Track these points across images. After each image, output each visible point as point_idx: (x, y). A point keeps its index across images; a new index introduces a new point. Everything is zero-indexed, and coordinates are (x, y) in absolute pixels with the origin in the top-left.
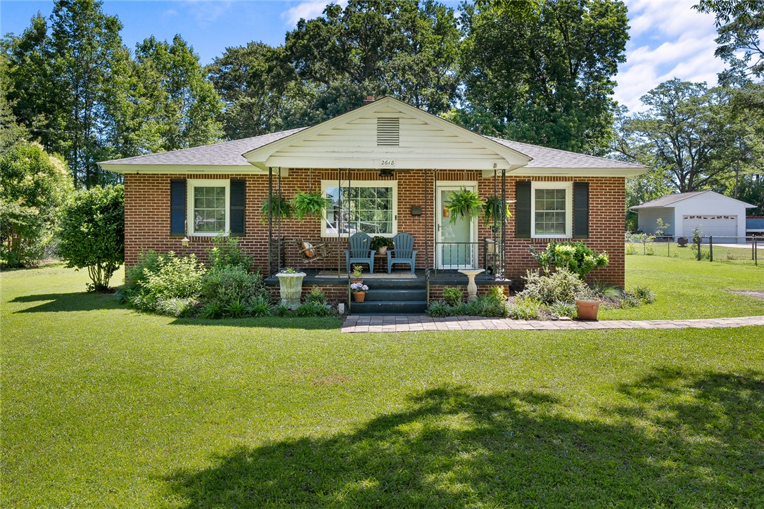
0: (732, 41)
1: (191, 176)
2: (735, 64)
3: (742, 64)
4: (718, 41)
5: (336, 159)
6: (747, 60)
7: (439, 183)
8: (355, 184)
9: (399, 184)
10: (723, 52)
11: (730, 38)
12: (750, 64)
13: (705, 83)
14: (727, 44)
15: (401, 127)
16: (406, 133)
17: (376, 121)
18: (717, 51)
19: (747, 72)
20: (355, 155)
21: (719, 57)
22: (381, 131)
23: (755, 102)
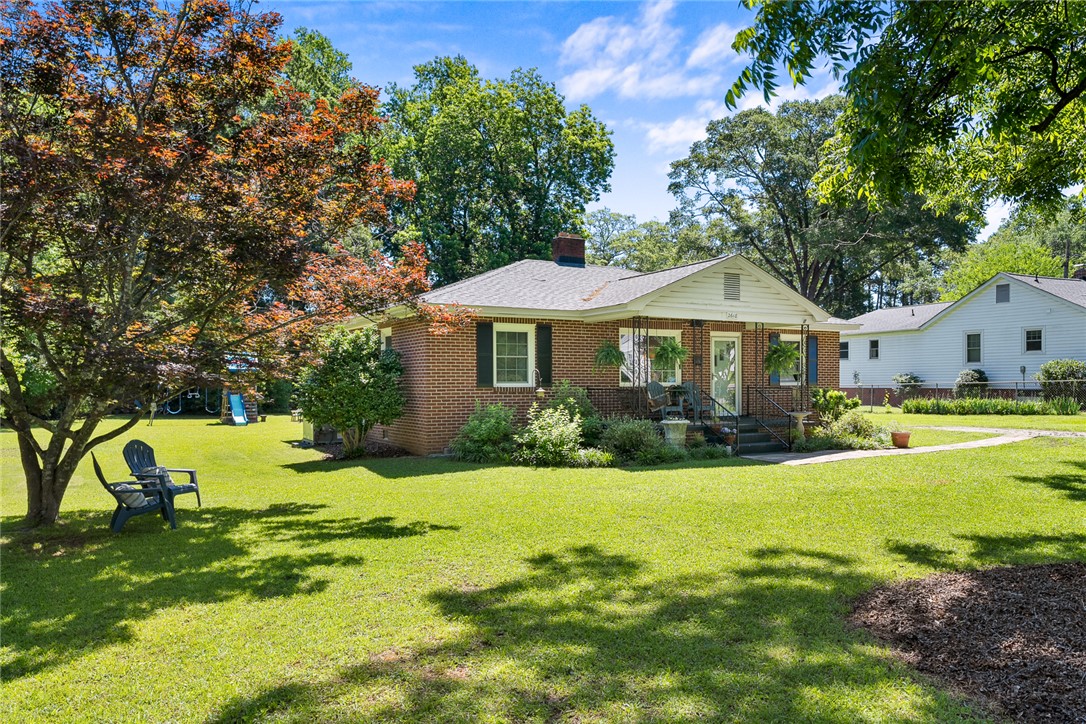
0: (682, 178)
1: (498, 320)
2: (686, 203)
3: (690, 203)
4: (670, 175)
5: (695, 310)
6: (697, 200)
7: (712, 333)
8: (653, 332)
9: (683, 334)
10: (675, 188)
11: (680, 175)
12: (699, 204)
13: (634, 217)
14: (678, 180)
15: (741, 282)
16: (746, 289)
17: (723, 276)
18: (670, 187)
19: (697, 213)
20: (709, 307)
21: (671, 194)
22: (727, 286)
23: (703, 244)
